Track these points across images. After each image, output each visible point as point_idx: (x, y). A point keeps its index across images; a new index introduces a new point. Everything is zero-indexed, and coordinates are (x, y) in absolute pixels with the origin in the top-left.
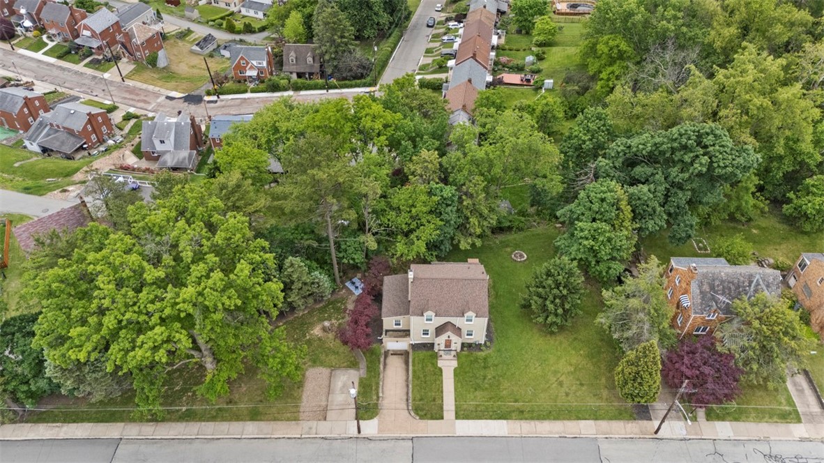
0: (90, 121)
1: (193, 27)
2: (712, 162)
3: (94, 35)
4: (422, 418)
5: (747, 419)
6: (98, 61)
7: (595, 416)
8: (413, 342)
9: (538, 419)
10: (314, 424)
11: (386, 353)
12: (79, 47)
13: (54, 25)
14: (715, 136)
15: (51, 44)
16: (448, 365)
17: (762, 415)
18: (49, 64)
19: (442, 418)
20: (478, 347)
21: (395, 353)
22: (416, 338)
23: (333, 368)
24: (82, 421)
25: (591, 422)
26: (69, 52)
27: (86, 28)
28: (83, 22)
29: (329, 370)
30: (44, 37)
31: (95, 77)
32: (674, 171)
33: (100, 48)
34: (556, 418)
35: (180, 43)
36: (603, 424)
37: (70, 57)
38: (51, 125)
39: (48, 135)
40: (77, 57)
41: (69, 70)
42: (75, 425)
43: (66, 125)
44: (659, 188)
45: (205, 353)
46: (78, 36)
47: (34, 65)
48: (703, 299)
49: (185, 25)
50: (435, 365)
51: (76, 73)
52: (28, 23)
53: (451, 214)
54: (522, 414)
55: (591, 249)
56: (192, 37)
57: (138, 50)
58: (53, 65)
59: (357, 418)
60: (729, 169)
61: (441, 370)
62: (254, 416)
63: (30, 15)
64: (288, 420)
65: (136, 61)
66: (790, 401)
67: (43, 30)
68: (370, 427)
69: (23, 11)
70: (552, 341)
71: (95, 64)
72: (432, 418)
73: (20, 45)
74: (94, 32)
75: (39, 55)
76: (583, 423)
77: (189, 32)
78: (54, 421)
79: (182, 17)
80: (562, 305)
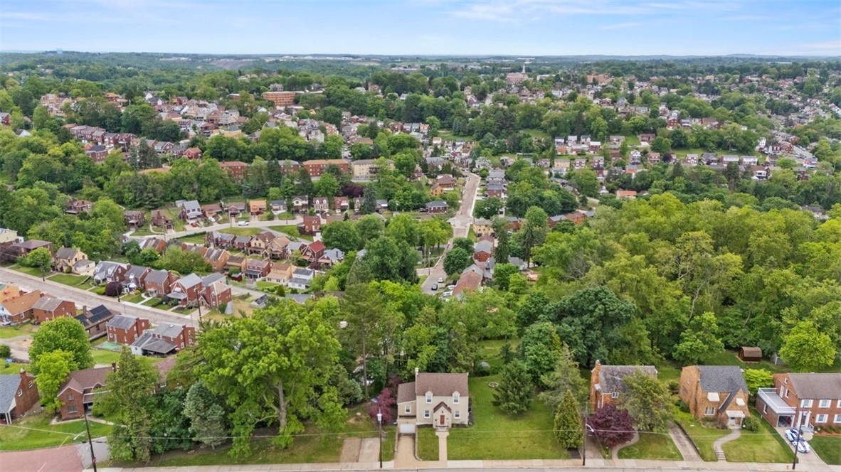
0: (183, 332)
1: (251, 293)
2: (605, 308)
3: (183, 290)
4: (424, 460)
5: (646, 457)
6: (183, 309)
7: (543, 457)
8: (418, 424)
9: (504, 459)
10: (350, 464)
11: (400, 435)
12: (170, 299)
13: (153, 285)
14: (605, 293)
15: (147, 299)
16: (443, 435)
17: (655, 456)
18: (144, 310)
19: (438, 459)
20: (463, 425)
21: (406, 435)
22: (421, 420)
23: (362, 438)
24: (190, 465)
25: (541, 460)
26: (161, 303)
27: (178, 285)
28: (178, 281)
29: (359, 440)
30: (143, 295)
31: (179, 318)
32: (585, 317)
33: (185, 300)
34: (516, 459)
35: (241, 302)
36: (549, 462)
37: (161, 306)
38: (154, 335)
39: (150, 342)
40: (167, 306)
41: (160, 314)
42: (185, 467)
43: (165, 335)
44: (578, 328)
45: (283, 409)
46: (170, 292)
47: (134, 311)
48: (608, 383)
49: (245, 292)
50: (434, 434)
51: (165, 315)
52: (133, 285)
53: (444, 344)
54: (492, 457)
55: (535, 361)
56: (251, 299)
57: (214, 300)
58: (148, 311)
59: (381, 460)
60: (617, 311)
61: (437, 437)
62: (308, 461)
63: (136, 280)
64: (332, 462)
65: (210, 308)
66: (675, 449)
67: (143, 290)
68: (388, 465)
69: (132, 277)
70: (514, 423)
71: (181, 310)
72: (431, 460)
73: (124, 299)
74: (184, 288)
75: (139, 305)
76: (534, 461)
77: (249, 295)
78: (171, 465)
79: (244, 287)
80: (518, 394)
